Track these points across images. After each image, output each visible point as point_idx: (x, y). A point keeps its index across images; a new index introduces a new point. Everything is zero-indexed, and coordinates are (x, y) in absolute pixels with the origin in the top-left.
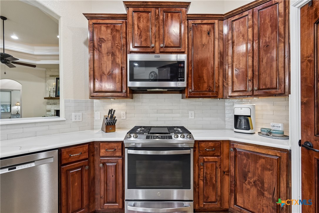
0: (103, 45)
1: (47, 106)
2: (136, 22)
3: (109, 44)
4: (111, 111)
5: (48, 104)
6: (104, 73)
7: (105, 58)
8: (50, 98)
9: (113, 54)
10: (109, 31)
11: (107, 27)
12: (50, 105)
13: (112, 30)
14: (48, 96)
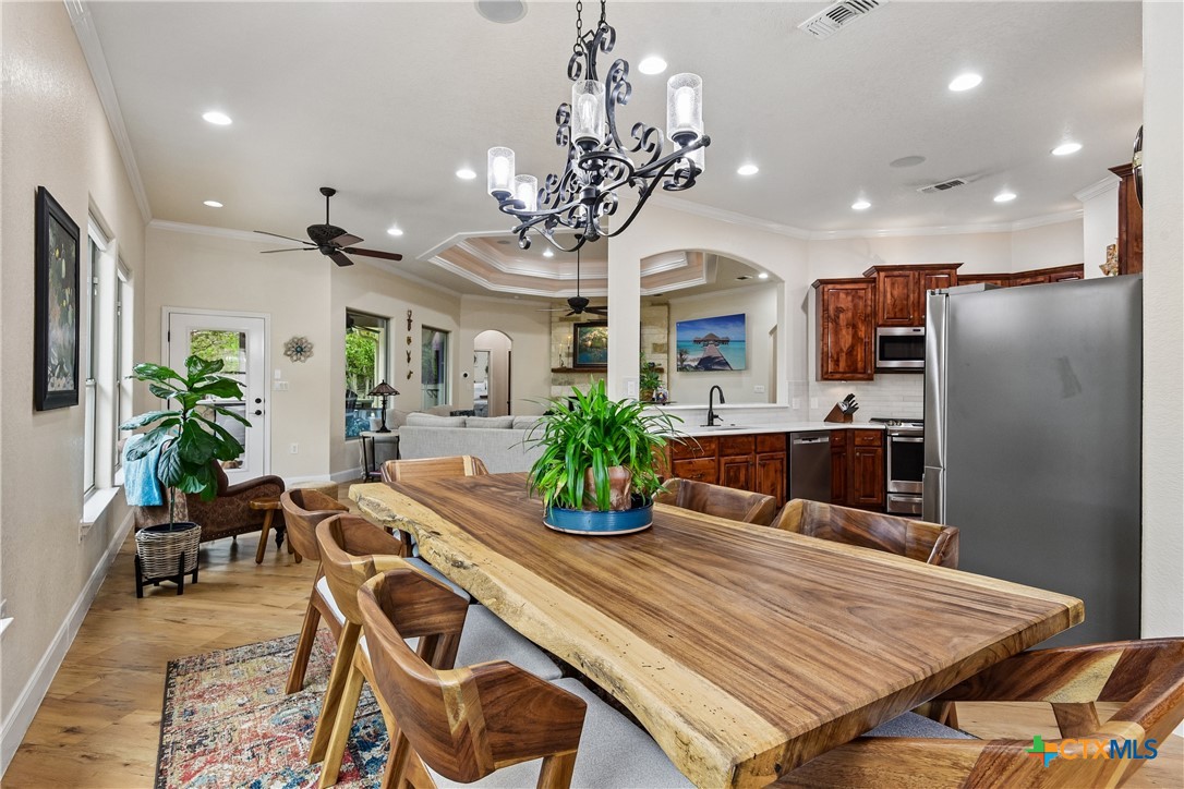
0: (841, 316)
1: (553, 387)
2: (889, 289)
3: (850, 314)
4: (850, 397)
5: (554, 382)
6: (841, 349)
7: (844, 332)
8: (562, 370)
9: (854, 327)
10: (850, 298)
11: (847, 294)
12: (560, 384)
13: (853, 296)
14: (557, 365)
